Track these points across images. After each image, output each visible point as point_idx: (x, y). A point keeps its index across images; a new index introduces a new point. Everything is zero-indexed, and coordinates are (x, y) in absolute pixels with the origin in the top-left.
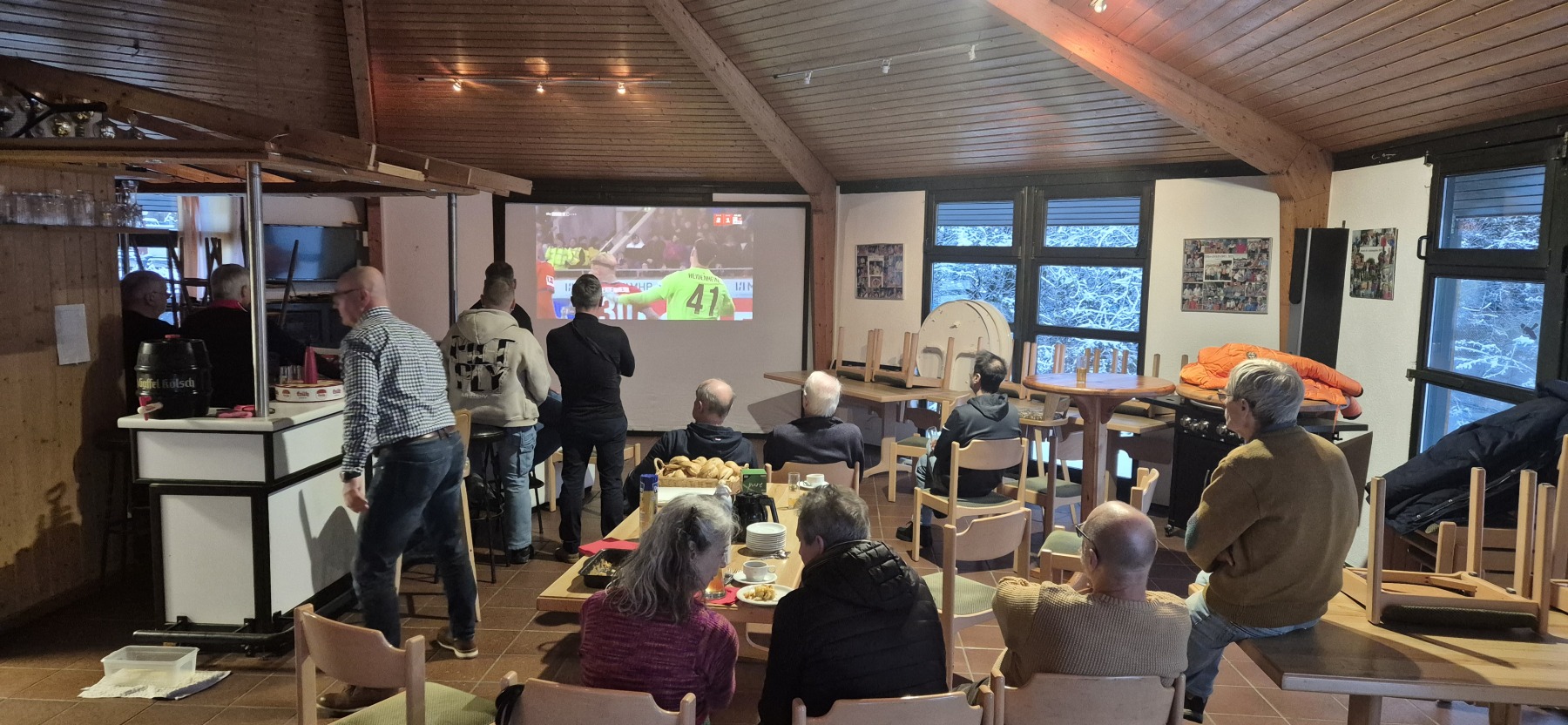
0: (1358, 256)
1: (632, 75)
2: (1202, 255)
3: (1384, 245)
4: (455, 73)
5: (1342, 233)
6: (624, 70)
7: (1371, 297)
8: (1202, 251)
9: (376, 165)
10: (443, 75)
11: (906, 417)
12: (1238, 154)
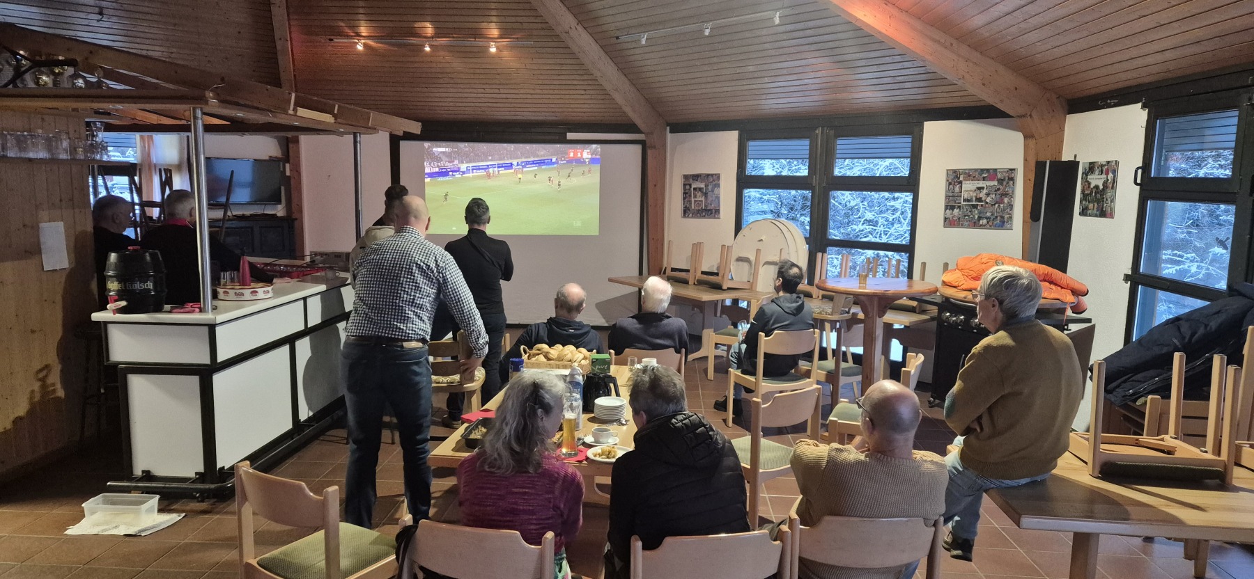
0: (1086, 183)
1: (501, 37)
2: (961, 182)
3: (1107, 174)
4: (358, 35)
5: (1074, 165)
6: (495, 33)
7: (1096, 216)
8: (961, 179)
9: (295, 110)
10: (348, 36)
11: (722, 313)
12: (991, 100)
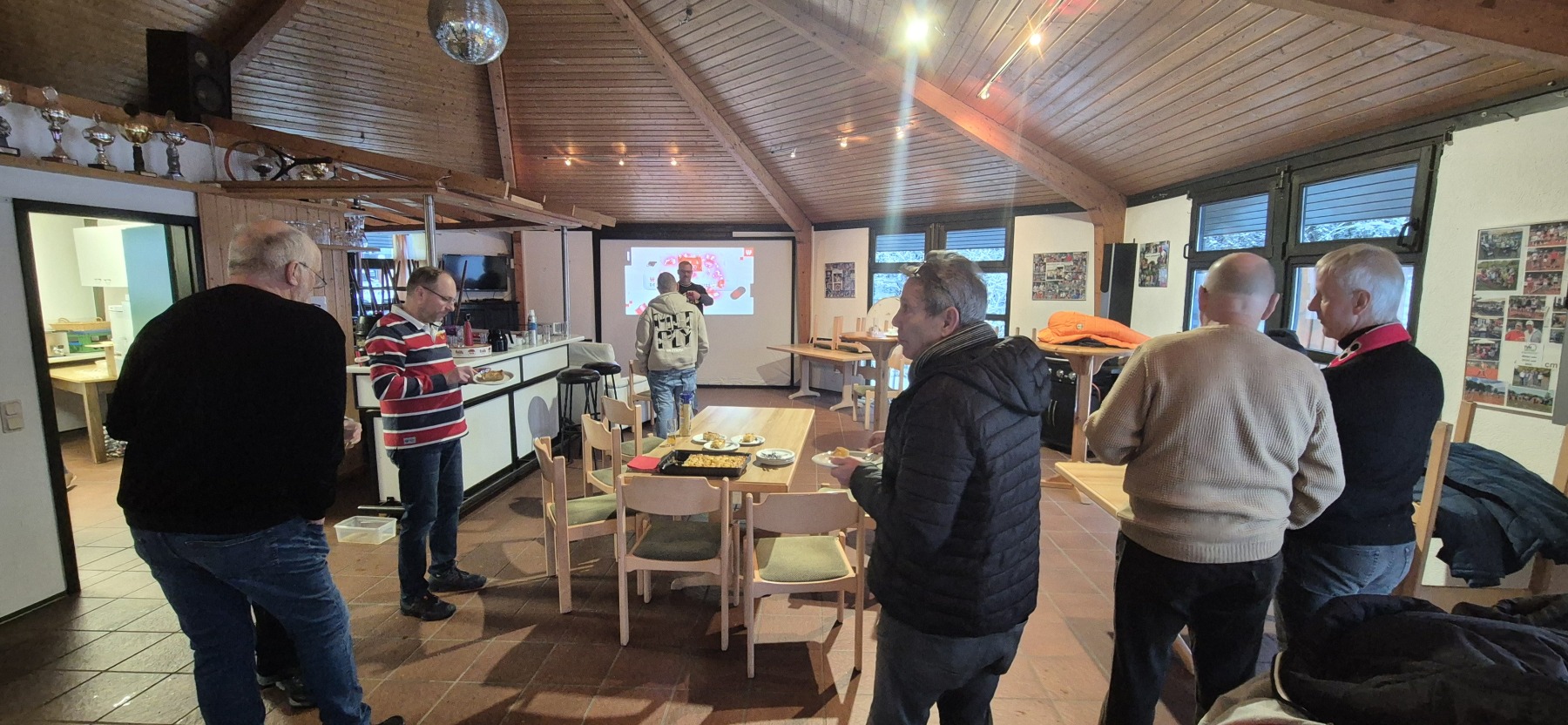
0: (1144, 260)
1: (680, 153)
2: (1045, 264)
3: (1160, 252)
4: (567, 154)
5: (1134, 246)
6: (676, 150)
7: (1152, 286)
8: (1045, 261)
9: (509, 196)
10: (559, 155)
12: (1070, 197)
